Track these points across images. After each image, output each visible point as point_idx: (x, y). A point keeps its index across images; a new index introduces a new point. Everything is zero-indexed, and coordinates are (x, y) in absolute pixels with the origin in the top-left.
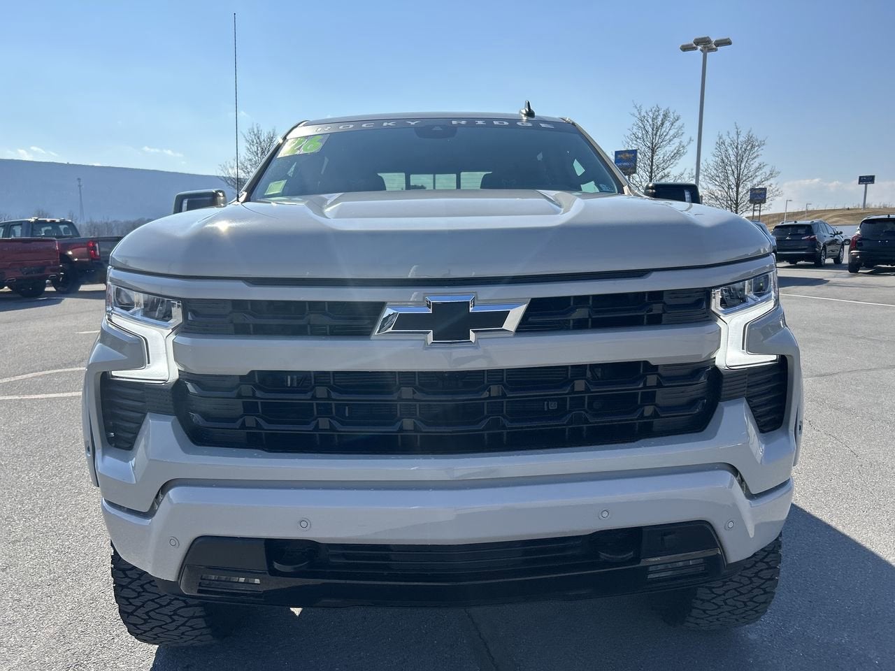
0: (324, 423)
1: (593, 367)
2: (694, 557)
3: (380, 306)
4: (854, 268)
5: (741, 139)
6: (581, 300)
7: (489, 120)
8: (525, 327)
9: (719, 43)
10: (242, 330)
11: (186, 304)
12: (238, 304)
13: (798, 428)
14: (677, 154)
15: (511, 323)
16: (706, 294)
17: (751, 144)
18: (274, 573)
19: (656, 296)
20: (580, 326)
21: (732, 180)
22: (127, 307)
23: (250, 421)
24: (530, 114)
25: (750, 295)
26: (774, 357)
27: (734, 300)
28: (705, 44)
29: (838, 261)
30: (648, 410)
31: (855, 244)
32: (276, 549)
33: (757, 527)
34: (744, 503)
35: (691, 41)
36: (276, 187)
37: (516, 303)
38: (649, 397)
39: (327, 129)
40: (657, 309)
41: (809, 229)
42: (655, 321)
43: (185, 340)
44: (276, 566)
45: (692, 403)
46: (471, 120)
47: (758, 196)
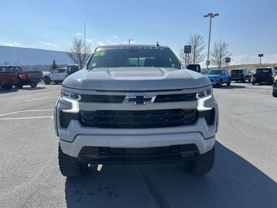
0: (112, 121)
1: (170, 110)
2: (192, 152)
3: (125, 96)
4: (254, 83)
5: (222, 43)
6: (168, 95)
7: (147, 47)
8: (155, 101)
9: (215, 15)
10: (94, 101)
11: (82, 95)
12: (93, 95)
13: (217, 124)
14: (202, 48)
15: (153, 100)
16: (195, 94)
17: (225, 45)
18: (100, 154)
19: (184, 95)
20: (168, 101)
21: (219, 56)
22: (67, 96)
23: (95, 121)
24: (158, 45)
25: (206, 94)
26: (211, 108)
27: (202, 95)
28: (211, 15)
29: (250, 81)
30: (182, 119)
31: (255, 76)
32: (101, 149)
33: (207, 147)
34: (204, 140)
35: (207, 14)
36: (94, 65)
37: (154, 96)
38: (183, 117)
39: (106, 49)
40: (184, 97)
41: (241, 71)
42: (184, 100)
43: (81, 103)
44: (102, 153)
45: (192, 118)
46: (143, 47)
47: (228, 60)
